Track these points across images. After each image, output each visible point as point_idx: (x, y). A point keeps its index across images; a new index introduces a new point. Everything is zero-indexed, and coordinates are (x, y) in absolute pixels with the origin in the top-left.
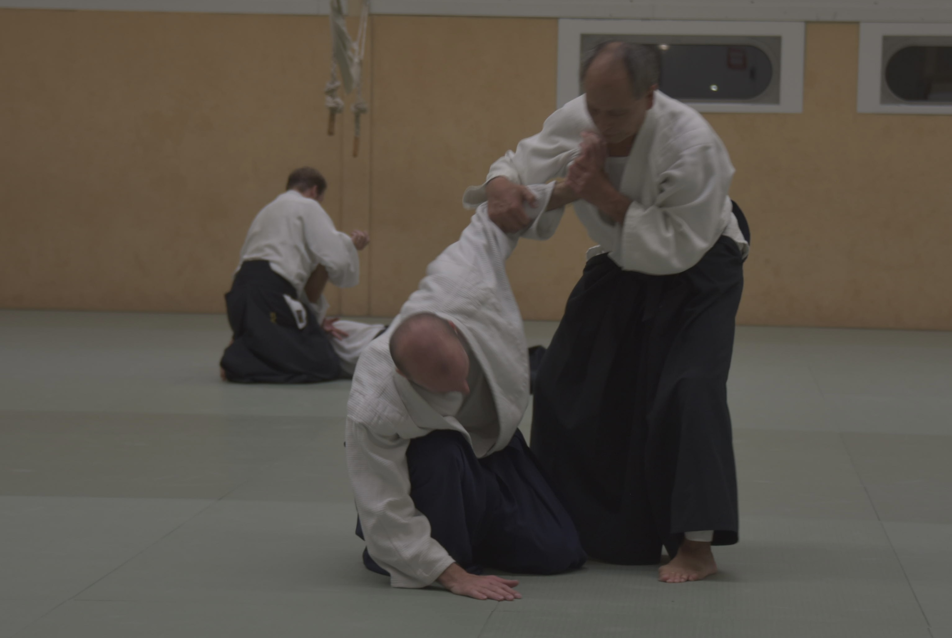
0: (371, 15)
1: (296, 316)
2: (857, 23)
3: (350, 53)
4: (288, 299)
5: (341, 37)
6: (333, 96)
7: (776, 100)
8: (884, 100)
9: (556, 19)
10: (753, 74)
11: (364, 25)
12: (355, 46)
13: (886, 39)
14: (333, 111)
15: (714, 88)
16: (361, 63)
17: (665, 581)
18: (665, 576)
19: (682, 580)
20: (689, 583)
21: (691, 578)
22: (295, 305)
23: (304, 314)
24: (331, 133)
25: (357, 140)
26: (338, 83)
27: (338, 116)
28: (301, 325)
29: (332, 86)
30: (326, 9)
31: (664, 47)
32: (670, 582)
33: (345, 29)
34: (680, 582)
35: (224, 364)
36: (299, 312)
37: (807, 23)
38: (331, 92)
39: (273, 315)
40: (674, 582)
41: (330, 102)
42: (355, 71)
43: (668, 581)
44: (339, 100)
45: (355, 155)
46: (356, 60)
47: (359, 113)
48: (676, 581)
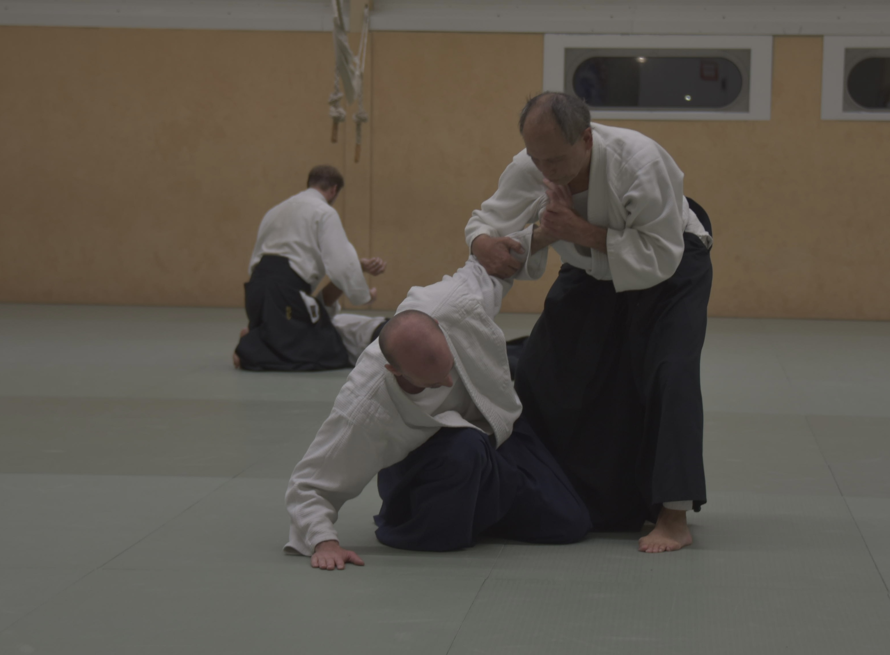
0: (370, 31)
1: (310, 311)
2: (821, 36)
3: (351, 67)
4: (303, 294)
5: (343, 51)
6: (336, 107)
7: (746, 109)
8: (846, 108)
9: (542, 34)
10: (724, 85)
11: (365, 41)
12: (357, 60)
13: (848, 51)
14: (337, 121)
15: (688, 98)
16: (362, 76)
17: (644, 551)
18: (644, 546)
19: (660, 550)
20: (666, 553)
21: (668, 549)
22: (309, 301)
23: (317, 309)
24: (334, 140)
25: (358, 147)
26: (341, 95)
27: (340, 125)
28: (314, 320)
29: (335, 97)
30: (330, 27)
31: (641, 59)
32: (649, 552)
33: (347, 44)
34: (658, 552)
35: (238, 351)
36: (313, 307)
37: (775, 36)
38: (334, 103)
39: (288, 309)
40: (652, 552)
41: (333, 112)
42: (356, 83)
43: (647, 551)
44: (341, 110)
45: (356, 160)
46: (357, 73)
47: (360, 122)
48: (654, 551)
